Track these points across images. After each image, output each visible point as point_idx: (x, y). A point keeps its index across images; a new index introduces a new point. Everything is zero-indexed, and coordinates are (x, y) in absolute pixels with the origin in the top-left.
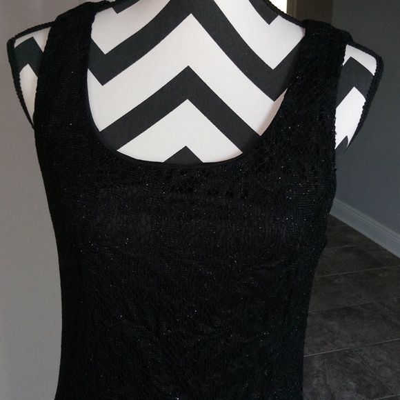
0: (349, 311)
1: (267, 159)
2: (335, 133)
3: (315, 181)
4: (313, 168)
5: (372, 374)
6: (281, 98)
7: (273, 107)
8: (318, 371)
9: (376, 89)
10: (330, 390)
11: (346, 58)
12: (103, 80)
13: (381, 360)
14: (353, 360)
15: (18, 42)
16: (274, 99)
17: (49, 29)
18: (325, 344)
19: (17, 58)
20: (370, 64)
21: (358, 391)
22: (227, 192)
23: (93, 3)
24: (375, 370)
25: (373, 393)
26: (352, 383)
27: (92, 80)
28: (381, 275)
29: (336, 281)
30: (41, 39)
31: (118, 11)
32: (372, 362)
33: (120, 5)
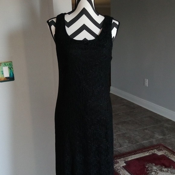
0: (125, 122)
7: (100, 31)
8: (116, 139)
10: (120, 143)
12: (68, 27)
13: (136, 134)
14: (127, 135)
15: (50, 21)
16: (100, 29)
17: (56, 18)
18: (117, 131)
20: (117, 23)
21: (129, 143)
24: (134, 137)
25: (134, 143)
26: (127, 141)
27: (66, 27)
28: (135, 111)
29: (120, 114)
30: (55, 20)
31: (69, 15)
32: (133, 135)
33: (69, 13)
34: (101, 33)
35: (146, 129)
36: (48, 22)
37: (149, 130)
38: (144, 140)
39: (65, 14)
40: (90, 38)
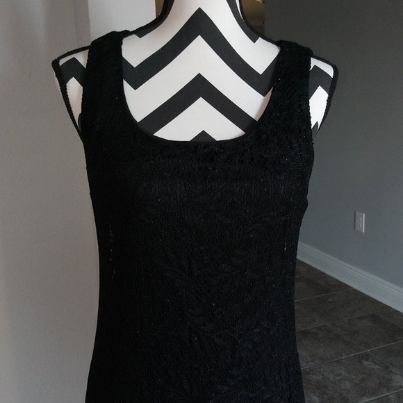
1: (264, 136)
2: (310, 117)
3: (300, 151)
4: (298, 142)
5: (333, 387)
6: (270, 94)
7: (264, 101)
9: (335, 88)
11: (312, 66)
12: (135, 86)
13: (340, 374)
14: (314, 377)
15: (62, 62)
16: (264, 95)
17: (88, 50)
19: (63, 73)
20: (329, 71)
22: (239, 160)
23: (117, 32)
24: (335, 383)
26: (315, 398)
27: (127, 87)
28: (330, 300)
30: (82, 58)
31: (140, 37)
32: (331, 377)
33: (141, 32)
34: (268, 112)
35: (367, 357)
36: (55, 64)
37: (373, 362)
38: (364, 395)
39: (126, 33)
40: (225, 130)
